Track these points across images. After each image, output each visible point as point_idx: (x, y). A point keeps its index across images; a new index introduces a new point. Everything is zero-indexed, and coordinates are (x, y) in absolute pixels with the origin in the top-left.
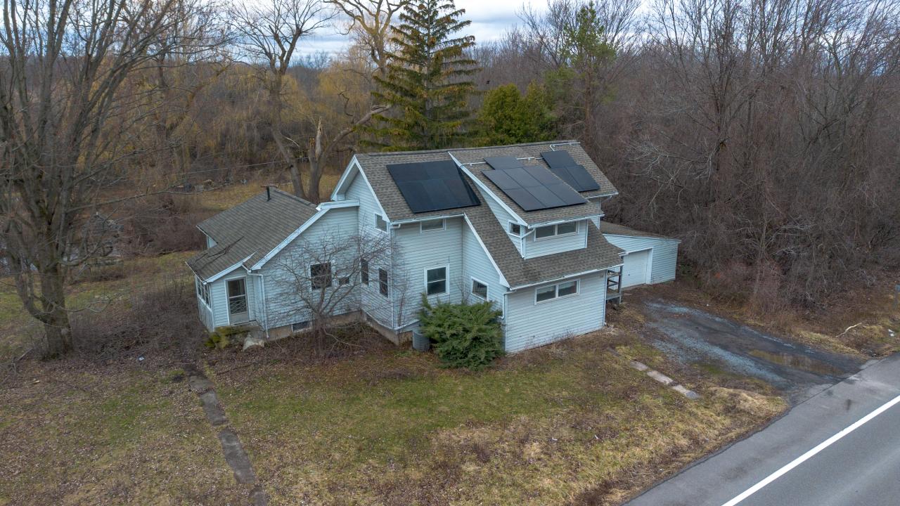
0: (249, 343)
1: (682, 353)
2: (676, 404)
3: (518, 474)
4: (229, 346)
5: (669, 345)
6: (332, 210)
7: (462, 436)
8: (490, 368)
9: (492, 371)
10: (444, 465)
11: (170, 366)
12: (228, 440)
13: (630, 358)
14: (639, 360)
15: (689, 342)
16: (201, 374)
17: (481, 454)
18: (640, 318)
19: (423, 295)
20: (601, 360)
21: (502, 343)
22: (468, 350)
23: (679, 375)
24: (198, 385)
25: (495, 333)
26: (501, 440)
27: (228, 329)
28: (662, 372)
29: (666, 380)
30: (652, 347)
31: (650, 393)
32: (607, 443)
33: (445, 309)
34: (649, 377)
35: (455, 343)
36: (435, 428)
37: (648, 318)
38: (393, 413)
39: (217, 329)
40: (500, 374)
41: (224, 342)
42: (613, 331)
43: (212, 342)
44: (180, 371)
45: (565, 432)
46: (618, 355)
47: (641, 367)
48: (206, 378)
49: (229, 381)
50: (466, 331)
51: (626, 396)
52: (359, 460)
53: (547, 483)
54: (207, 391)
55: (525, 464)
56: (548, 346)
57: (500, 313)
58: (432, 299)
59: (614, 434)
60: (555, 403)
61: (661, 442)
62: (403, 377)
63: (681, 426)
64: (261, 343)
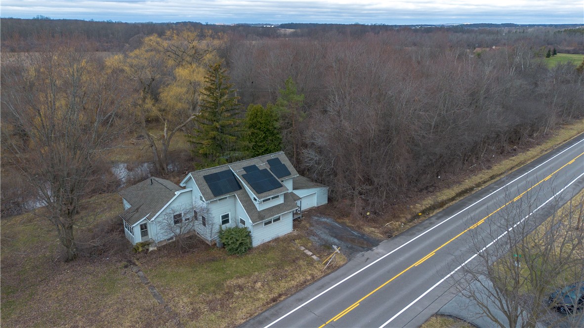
0: (151, 249)
1: (319, 241)
2: (311, 263)
3: (252, 294)
4: (143, 251)
5: (316, 238)
6: (181, 193)
7: (234, 282)
8: (246, 254)
9: (247, 255)
10: (228, 293)
11: (120, 261)
12: (152, 289)
13: (299, 245)
14: (303, 246)
15: (323, 236)
16: (134, 264)
17: (240, 288)
18: (308, 225)
19: (220, 226)
20: (288, 247)
21: (251, 243)
22: (238, 248)
23: (315, 251)
24: (135, 269)
25: (248, 240)
26: (248, 283)
27: (142, 243)
28: (310, 250)
29: (310, 253)
30: (309, 239)
31: (303, 259)
32: (283, 280)
33: (229, 230)
34: (304, 253)
35: (233, 246)
36: (225, 280)
37: (312, 225)
38: (210, 275)
39: (137, 244)
40: (250, 256)
41: (141, 249)
42: (296, 233)
43: (136, 249)
44: (126, 263)
45: (270, 278)
46: (295, 244)
47: (303, 248)
48: (137, 265)
49: (146, 266)
50: (237, 240)
51: (294, 261)
52: (200, 293)
53: (261, 296)
54: (139, 271)
55: (256, 290)
56: (269, 242)
57: (250, 232)
58: (224, 227)
59: (286, 276)
60: (268, 266)
61: (302, 278)
62: (213, 260)
63: (310, 272)
64: (156, 248)
